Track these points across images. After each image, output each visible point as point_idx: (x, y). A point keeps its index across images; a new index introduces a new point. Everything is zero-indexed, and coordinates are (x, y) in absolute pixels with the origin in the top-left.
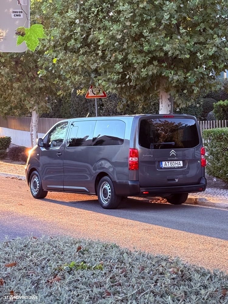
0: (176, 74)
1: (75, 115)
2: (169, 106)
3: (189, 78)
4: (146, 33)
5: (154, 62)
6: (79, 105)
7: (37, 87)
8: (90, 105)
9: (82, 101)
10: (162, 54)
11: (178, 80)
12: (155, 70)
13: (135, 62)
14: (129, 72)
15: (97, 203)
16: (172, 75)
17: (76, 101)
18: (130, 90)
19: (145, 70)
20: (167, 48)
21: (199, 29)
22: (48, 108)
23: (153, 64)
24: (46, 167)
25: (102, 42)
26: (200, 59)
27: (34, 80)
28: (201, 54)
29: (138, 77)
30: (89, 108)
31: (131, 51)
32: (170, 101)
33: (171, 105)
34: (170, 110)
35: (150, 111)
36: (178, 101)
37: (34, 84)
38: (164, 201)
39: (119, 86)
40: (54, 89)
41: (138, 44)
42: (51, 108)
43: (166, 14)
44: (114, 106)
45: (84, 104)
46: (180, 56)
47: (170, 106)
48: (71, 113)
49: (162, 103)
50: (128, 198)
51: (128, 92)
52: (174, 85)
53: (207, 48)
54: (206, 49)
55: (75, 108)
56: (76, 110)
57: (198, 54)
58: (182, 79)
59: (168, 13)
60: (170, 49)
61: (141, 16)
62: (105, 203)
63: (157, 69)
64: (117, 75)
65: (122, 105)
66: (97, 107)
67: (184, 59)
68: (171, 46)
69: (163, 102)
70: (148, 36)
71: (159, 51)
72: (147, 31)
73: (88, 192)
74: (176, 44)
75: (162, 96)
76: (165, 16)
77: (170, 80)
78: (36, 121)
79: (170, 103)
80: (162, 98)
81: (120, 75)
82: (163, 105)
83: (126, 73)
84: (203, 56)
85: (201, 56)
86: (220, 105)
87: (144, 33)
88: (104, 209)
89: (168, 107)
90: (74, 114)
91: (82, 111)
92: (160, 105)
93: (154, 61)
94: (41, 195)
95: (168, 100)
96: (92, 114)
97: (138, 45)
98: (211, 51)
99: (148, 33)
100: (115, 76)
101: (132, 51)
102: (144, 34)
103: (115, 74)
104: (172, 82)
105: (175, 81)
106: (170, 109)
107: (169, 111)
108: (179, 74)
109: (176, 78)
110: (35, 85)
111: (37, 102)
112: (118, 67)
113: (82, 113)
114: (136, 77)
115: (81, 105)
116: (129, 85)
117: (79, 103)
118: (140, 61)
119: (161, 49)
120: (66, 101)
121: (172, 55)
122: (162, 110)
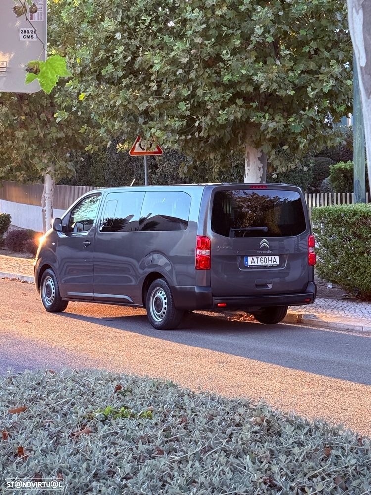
0: (272, 119)
1: (113, 182)
2: (259, 170)
3: (293, 124)
4: (225, 55)
5: (238, 101)
6: (119, 166)
7: (52, 137)
8: (136, 166)
10: (250, 89)
11: (275, 129)
12: (239, 113)
13: (208, 100)
14: (199, 115)
15: (146, 320)
16: (266, 120)
17: (114, 159)
18: (198, 145)
19: (225, 112)
20: (259, 77)
21: (307, 51)
22: (70, 171)
23: (236, 104)
24: (66, 262)
25: (157, 68)
26: (311, 96)
27: (49, 126)
28: (313, 89)
29: (213, 124)
30: (134, 170)
31: (202, 84)
33: (263, 167)
34: (261, 176)
35: (231, 176)
36: (275, 161)
37: (48, 132)
38: (249, 319)
39: (183, 137)
40: (80, 141)
41: (213, 71)
42: (74, 170)
43: (258, 27)
44: (174, 168)
45: (126, 164)
46: (279, 92)
47: (261, 169)
48: (106, 178)
49: (248, 166)
50: (194, 313)
51: (197, 147)
52: (268, 136)
53: (320, 80)
54: (318, 81)
55: (112, 170)
56: (114, 174)
57: (309, 89)
58: (281, 128)
59: (261, 25)
60: (263, 81)
61: (217, 29)
62: (158, 321)
63: (241, 112)
64: (179, 121)
65: (186, 168)
66: (148, 170)
67: (284, 96)
68: (265, 76)
69: (251, 163)
70: (229, 60)
71: (246, 84)
72: (227, 52)
73: (131, 303)
74: (272, 73)
75: (248, 153)
76: (256, 29)
77: (262, 128)
78: (51, 190)
79: (262, 165)
80: (248, 157)
81: (184, 121)
82: (250, 168)
83: (195, 117)
84: (315, 92)
86: (340, 169)
87: (223, 55)
88: (156, 330)
90: (111, 179)
91: (123, 175)
92: (246, 168)
93: (238, 99)
94: (58, 307)
95: (259, 160)
96: (138, 180)
97: (213, 74)
98: (328, 85)
99: (229, 56)
100: (177, 122)
101: (204, 84)
102: (222, 56)
103: (177, 119)
104: (266, 132)
105: (270, 130)
106: (261, 174)
107: (261, 177)
108: (276, 119)
109: (272, 125)
110: (49, 133)
111: (53, 160)
112: (183, 108)
113: (123, 178)
114: (209, 123)
115: (121, 166)
116: (197, 136)
117: (118, 162)
118: (216, 99)
119: (250, 80)
120: (98, 159)
121: (266, 89)
122: (249, 175)
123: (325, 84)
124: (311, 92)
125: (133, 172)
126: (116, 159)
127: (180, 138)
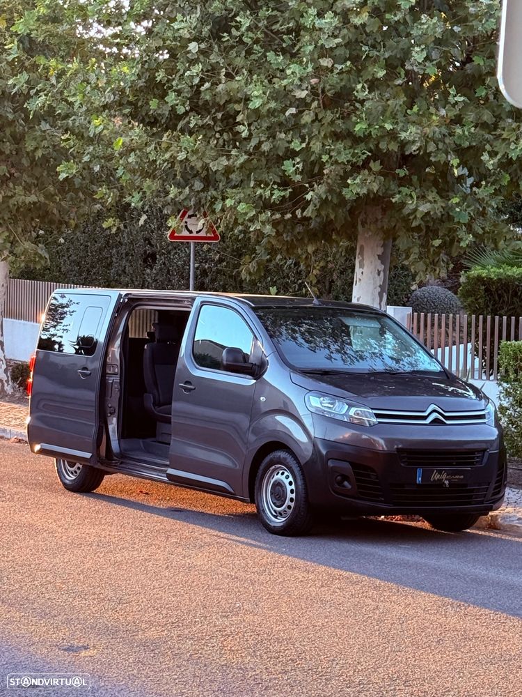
0: (422, 197)
1: (75, 276)
2: (379, 274)
3: (458, 210)
4: (360, 90)
5: (372, 164)
6: (87, 252)
7: (17, 202)
8: (118, 253)
9: (96, 242)
10: (394, 147)
11: (428, 213)
12: (374, 184)
13: (327, 161)
14: (314, 183)
16: (415, 203)
17: (79, 241)
18: (293, 228)
19: (358, 181)
20: (410, 133)
21: (483, 94)
22: (41, 257)
23: (370, 169)
25: (255, 104)
26: (491, 167)
27: (11, 185)
28: (493, 154)
29: (330, 199)
30: (114, 260)
31: (319, 132)
32: (382, 263)
33: (384, 271)
34: (381, 284)
37: (10, 194)
39: (289, 216)
41: (338, 116)
42: (47, 256)
43: (417, 49)
45: (101, 250)
46: (435, 157)
47: (382, 274)
48: (62, 270)
49: (361, 266)
51: (290, 234)
52: (414, 224)
53: (504, 140)
54: (500, 140)
55: (74, 258)
56: (79, 264)
57: (485, 157)
58: (437, 212)
59: (423, 47)
60: (417, 139)
61: (348, 47)
63: (378, 182)
64: (279, 190)
65: (254, 264)
67: (442, 163)
68: (419, 131)
69: (366, 263)
70: (368, 99)
71: (387, 138)
72: (363, 87)
74: (429, 126)
75: (362, 247)
76: (414, 53)
77: (406, 211)
79: (383, 266)
80: (361, 254)
81: (286, 190)
82: (365, 270)
83: (307, 185)
84: (496, 160)
85: (492, 162)
87: (357, 92)
89: (377, 276)
90: (72, 271)
91: (94, 267)
92: (358, 270)
93: (372, 161)
95: (379, 258)
96: (120, 276)
97: (338, 119)
98: (516, 148)
99: (367, 93)
100: (276, 192)
101: (322, 134)
102: (356, 94)
103: (275, 187)
104: (411, 217)
105: (419, 216)
106: (380, 281)
107: (380, 286)
108: (430, 198)
109: (424, 208)
110: (12, 197)
111: (12, 239)
112: (290, 170)
113: (94, 270)
114: (324, 197)
115: (91, 253)
116: (299, 216)
117: (87, 246)
118: (345, 160)
119: (393, 135)
120: (50, 240)
121: (418, 152)
122: (362, 282)
123: (513, 146)
124: (489, 161)
125: (112, 262)
126: (82, 241)
127: (274, 217)
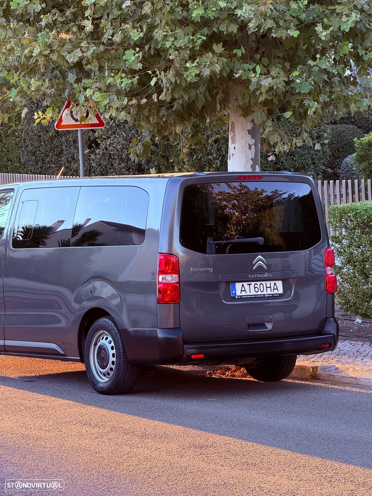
0: (267, 73)
1: (32, 165)
2: (250, 148)
3: (298, 81)
5: (215, 47)
6: (40, 142)
8: (67, 141)
9: (47, 131)
10: (234, 28)
11: (271, 89)
12: (217, 65)
13: (170, 47)
14: (156, 70)
15: (83, 378)
16: (258, 76)
17: (33, 132)
18: (158, 112)
19: (195, 64)
20: (245, 11)
23: (213, 52)
26: (323, 38)
28: (325, 28)
29: (178, 83)
30: (64, 148)
31: (161, 22)
32: (253, 137)
33: (255, 144)
34: (253, 157)
35: (208, 155)
36: (273, 136)
38: (239, 373)
39: (134, 101)
41: (176, 4)
45: (52, 138)
46: (276, 33)
47: (253, 147)
48: (21, 161)
49: (233, 142)
51: (156, 117)
52: (262, 99)
53: (337, 14)
54: (335, 15)
55: (30, 148)
56: (34, 154)
57: (319, 28)
58: (280, 86)
60: (252, 16)
62: (103, 381)
63: (221, 63)
64: (127, 78)
65: (140, 146)
67: (284, 38)
68: (253, 9)
69: (237, 138)
71: (226, 21)
73: (61, 355)
75: (233, 124)
77: (252, 88)
79: (254, 141)
80: (233, 130)
81: (134, 77)
82: (237, 145)
83: (150, 72)
84: (328, 32)
85: (324, 33)
88: (99, 395)
89: (248, 150)
90: (30, 161)
91: (47, 156)
92: (231, 146)
93: (215, 44)
95: (249, 134)
96: (70, 163)
97: (177, 7)
98: (348, 20)
100: (124, 80)
101: (164, 22)
103: (124, 75)
104: (258, 93)
105: (263, 90)
106: (252, 154)
107: (252, 159)
108: (273, 73)
109: (266, 82)
112: (130, 59)
113: (48, 159)
114: (173, 81)
115: (44, 142)
116: (156, 100)
117: (40, 136)
118: (182, 45)
119: (231, 16)
120: (9, 132)
121: (257, 29)
122: (235, 156)
123: (344, 19)
124: (322, 32)
125: (62, 150)
126: (36, 132)
127: (130, 103)
